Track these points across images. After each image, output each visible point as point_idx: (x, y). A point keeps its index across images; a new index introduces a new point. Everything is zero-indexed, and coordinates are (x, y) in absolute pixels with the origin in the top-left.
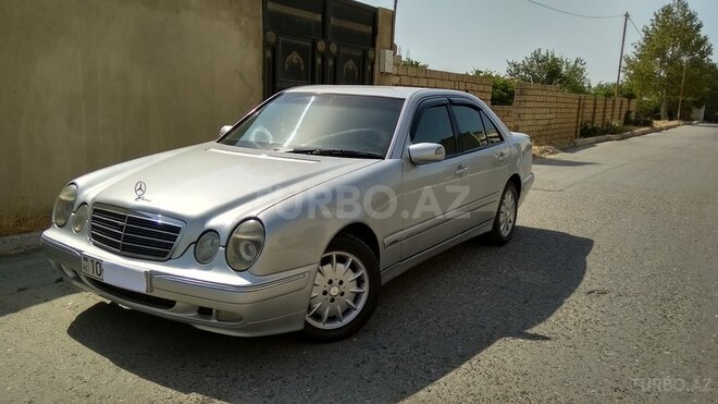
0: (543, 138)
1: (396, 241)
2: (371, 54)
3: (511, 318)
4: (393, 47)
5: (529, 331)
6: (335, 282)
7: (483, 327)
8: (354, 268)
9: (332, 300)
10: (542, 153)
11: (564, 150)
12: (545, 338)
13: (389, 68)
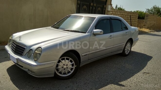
0: (152, 28)
1: (86, 55)
2: (105, 6)
3: (117, 78)
4: (111, 5)
5: (120, 83)
6: (65, 65)
7: (107, 80)
8: (71, 61)
9: (64, 69)
10: (150, 32)
11: (157, 31)
12: (124, 86)
13: (109, 10)
